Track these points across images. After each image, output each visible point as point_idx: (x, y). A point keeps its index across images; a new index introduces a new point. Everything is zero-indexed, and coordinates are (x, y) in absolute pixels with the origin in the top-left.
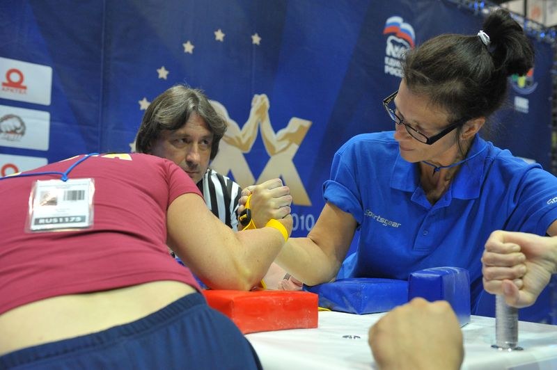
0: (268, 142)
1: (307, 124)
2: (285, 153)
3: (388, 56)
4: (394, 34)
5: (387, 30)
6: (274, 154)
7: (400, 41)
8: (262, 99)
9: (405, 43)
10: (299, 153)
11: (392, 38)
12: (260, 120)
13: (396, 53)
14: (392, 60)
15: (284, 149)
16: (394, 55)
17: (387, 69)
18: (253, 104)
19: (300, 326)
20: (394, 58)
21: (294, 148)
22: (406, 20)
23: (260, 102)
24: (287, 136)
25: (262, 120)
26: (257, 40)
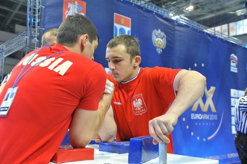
0: (206, 94)
3: (231, 66)
4: (232, 59)
5: (231, 58)
6: (208, 97)
7: (234, 61)
11: (232, 60)
13: (233, 65)
15: (210, 96)
17: (232, 70)
21: (212, 95)
22: (235, 55)
26: (203, 65)
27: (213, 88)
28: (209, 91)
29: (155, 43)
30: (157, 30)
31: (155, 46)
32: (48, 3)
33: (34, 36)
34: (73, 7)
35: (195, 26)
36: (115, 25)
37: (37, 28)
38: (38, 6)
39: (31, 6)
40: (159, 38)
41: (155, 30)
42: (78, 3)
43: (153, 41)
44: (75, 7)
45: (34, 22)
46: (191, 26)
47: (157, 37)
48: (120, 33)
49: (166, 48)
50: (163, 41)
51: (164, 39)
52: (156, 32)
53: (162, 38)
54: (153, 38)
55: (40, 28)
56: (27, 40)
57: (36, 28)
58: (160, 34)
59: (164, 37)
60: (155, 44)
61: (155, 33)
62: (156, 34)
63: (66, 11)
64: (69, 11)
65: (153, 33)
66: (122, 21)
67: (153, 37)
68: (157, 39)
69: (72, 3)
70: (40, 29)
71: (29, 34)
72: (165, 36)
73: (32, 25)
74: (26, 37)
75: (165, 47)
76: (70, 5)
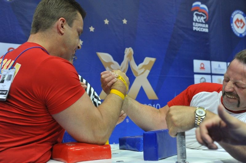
0: (134, 70)
1: (153, 60)
2: (142, 75)
3: (194, 22)
4: (197, 10)
5: (193, 9)
6: (137, 76)
7: (200, 13)
8: (130, 50)
9: (203, 14)
10: (150, 74)
11: (196, 12)
12: (129, 60)
13: (199, 20)
14: (197, 24)
15: (142, 73)
16: (198, 21)
17: (194, 28)
18: (125, 53)
19: (102, 158)
20: (198, 22)
21: (148, 72)
22: (202, 3)
23: (129, 51)
24: (144, 66)
25: (130, 60)
26: (125, 21)
27: (149, 61)
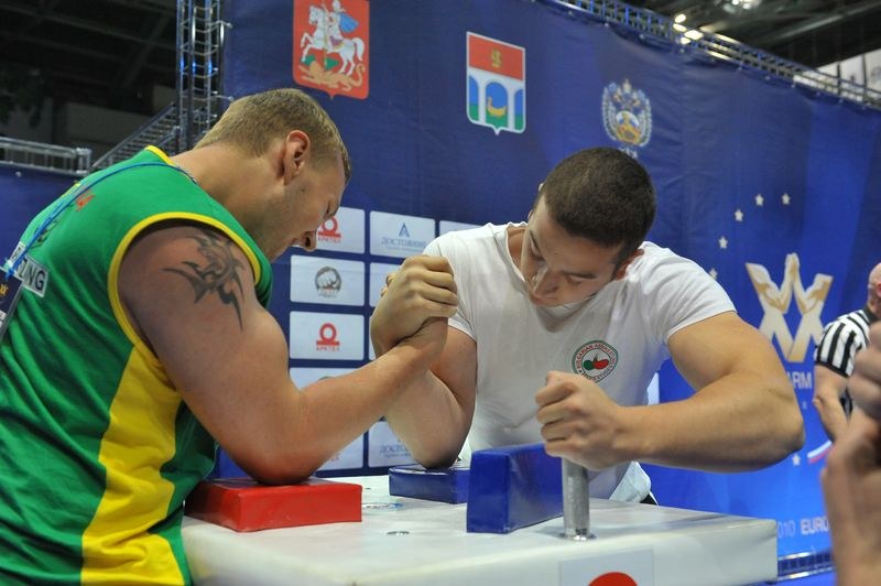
0: (800, 301)
1: (829, 279)
2: (813, 311)
6: (805, 312)
8: (793, 259)
12: (793, 279)
15: (812, 308)
21: (820, 305)
23: (792, 261)
24: (815, 293)
25: (795, 280)
26: (786, 199)
27: (822, 281)
28: (810, 289)
29: (614, 129)
30: (620, 83)
31: (614, 138)
32: (243, 12)
33: (200, 123)
34: (327, 19)
35: (756, 65)
36: (471, 72)
37: (209, 98)
38: (210, 24)
39: (186, 25)
40: (628, 110)
41: (613, 85)
42: (342, 7)
43: (605, 123)
44: (331, 19)
45: (200, 77)
46: (741, 63)
47: (618, 107)
48: (487, 101)
49: (650, 145)
50: (641, 123)
51: (642, 115)
52: (615, 92)
53: (636, 112)
54: (604, 114)
55: (220, 96)
56: (177, 137)
57: (206, 97)
58: (627, 97)
59: (643, 106)
60: (613, 134)
61: (611, 95)
62: (616, 97)
63: (302, 36)
64: (311, 35)
65: (605, 96)
66: (493, 57)
67: (604, 108)
68: (619, 116)
69: (323, 5)
70: (219, 99)
71: (182, 117)
72: (647, 102)
73: (194, 88)
74: (175, 127)
75: (647, 140)
76: (316, 15)
